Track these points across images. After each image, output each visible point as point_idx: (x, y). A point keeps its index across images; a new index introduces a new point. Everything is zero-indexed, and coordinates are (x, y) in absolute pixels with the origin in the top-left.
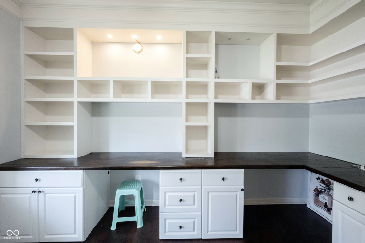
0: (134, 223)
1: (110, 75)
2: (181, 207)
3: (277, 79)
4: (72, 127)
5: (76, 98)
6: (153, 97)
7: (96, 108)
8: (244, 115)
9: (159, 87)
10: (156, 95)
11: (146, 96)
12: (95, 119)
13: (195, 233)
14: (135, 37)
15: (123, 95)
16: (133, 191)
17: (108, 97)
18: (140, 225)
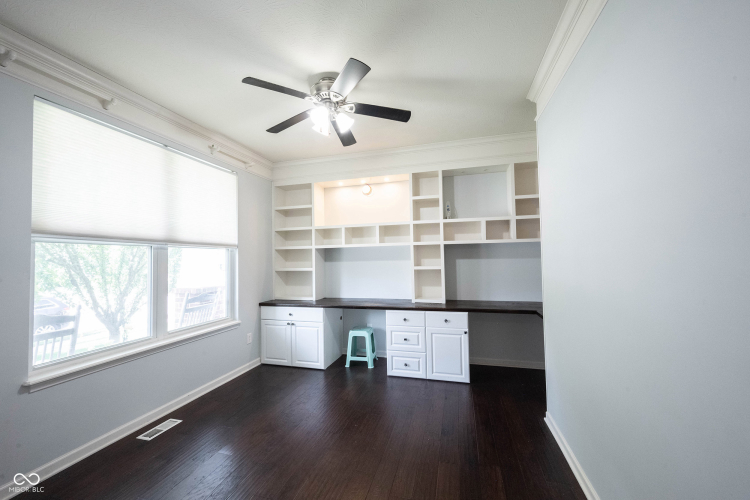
0: (365, 363)
1: (343, 222)
2: (406, 346)
3: (517, 214)
4: (311, 272)
5: (314, 245)
6: (381, 241)
7: (328, 255)
8: (488, 257)
9: (388, 231)
10: (386, 238)
11: (374, 242)
12: (328, 264)
13: (421, 372)
14: (363, 181)
15: (354, 240)
16: (364, 334)
17: (340, 242)
18: (370, 366)
